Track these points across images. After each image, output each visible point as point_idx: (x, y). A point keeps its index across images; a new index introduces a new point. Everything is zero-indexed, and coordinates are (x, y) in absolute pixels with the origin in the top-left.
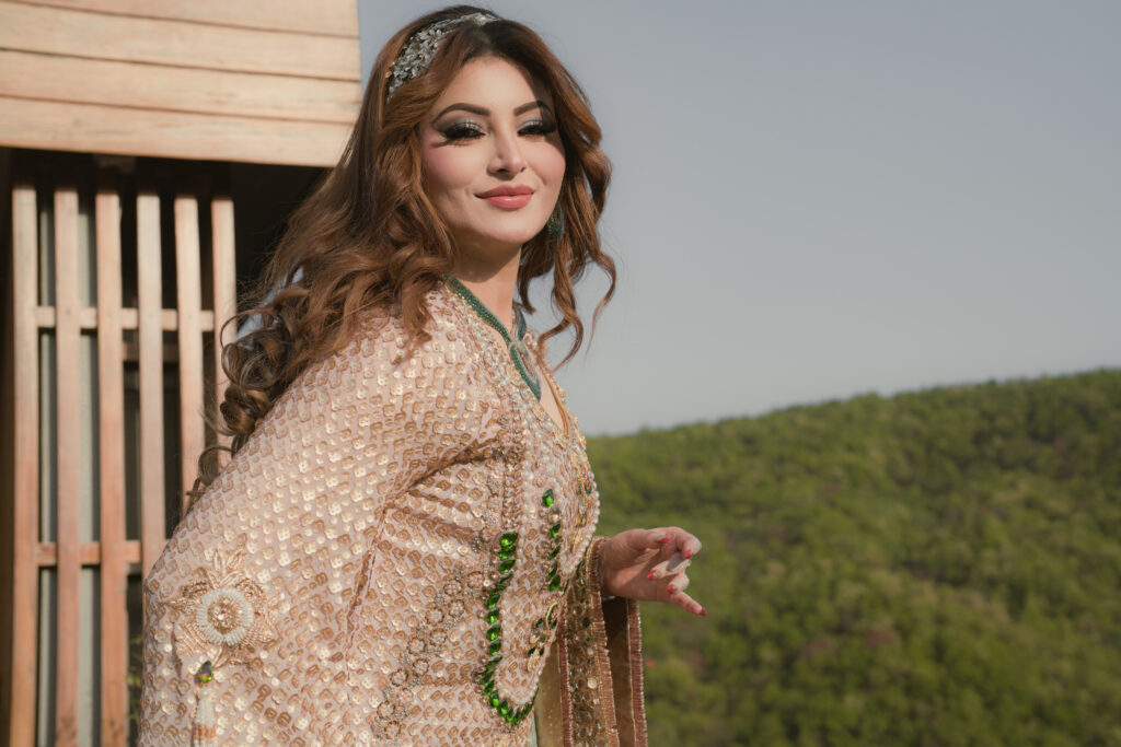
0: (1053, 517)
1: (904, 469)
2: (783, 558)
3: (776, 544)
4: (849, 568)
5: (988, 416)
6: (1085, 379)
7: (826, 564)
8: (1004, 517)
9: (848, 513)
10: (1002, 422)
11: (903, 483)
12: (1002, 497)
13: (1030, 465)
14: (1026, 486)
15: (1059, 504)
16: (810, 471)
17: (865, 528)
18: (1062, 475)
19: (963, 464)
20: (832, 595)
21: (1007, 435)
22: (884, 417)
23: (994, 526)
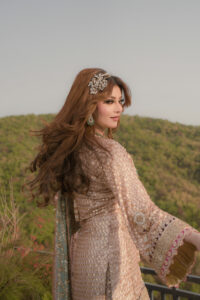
2: (7, 156)
3: (5, 152)
4: (24, 159)
7: (18, 158)
9: (24, 145)
16: (15, 133)
17: (29, 149)
20: (19, 166)
22: (35, 120)
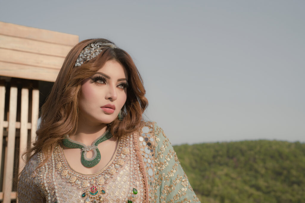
0: (233, 179)
1: (194, 164)
5: (217, 151)
6: (242, 143)
8: (220, 178)
10: (221, 153)
11: (194, 168)
12: (219, 173)
13: (227, 164)
14: (226, 170)
15: (234, 175)
18: (235, 167)
19: (210, 164)
21: (221, 156)
23: (217, 180)
